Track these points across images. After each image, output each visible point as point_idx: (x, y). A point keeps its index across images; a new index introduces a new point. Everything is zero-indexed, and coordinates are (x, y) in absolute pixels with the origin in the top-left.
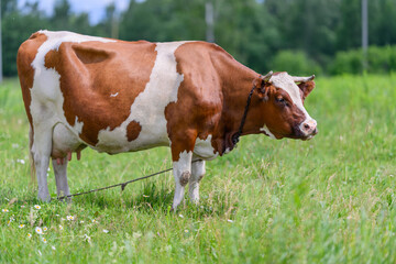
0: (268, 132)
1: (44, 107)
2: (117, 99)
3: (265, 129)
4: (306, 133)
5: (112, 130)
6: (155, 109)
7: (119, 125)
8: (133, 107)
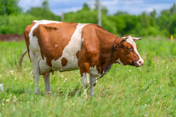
0: (120, 62)
1: (34, 54)
2: (57, 48)
3: (119, 60)
4: (140, 64)
5: (55, 60)
6: (73, 53)
7: (58, 59)
8: (63, 52)
